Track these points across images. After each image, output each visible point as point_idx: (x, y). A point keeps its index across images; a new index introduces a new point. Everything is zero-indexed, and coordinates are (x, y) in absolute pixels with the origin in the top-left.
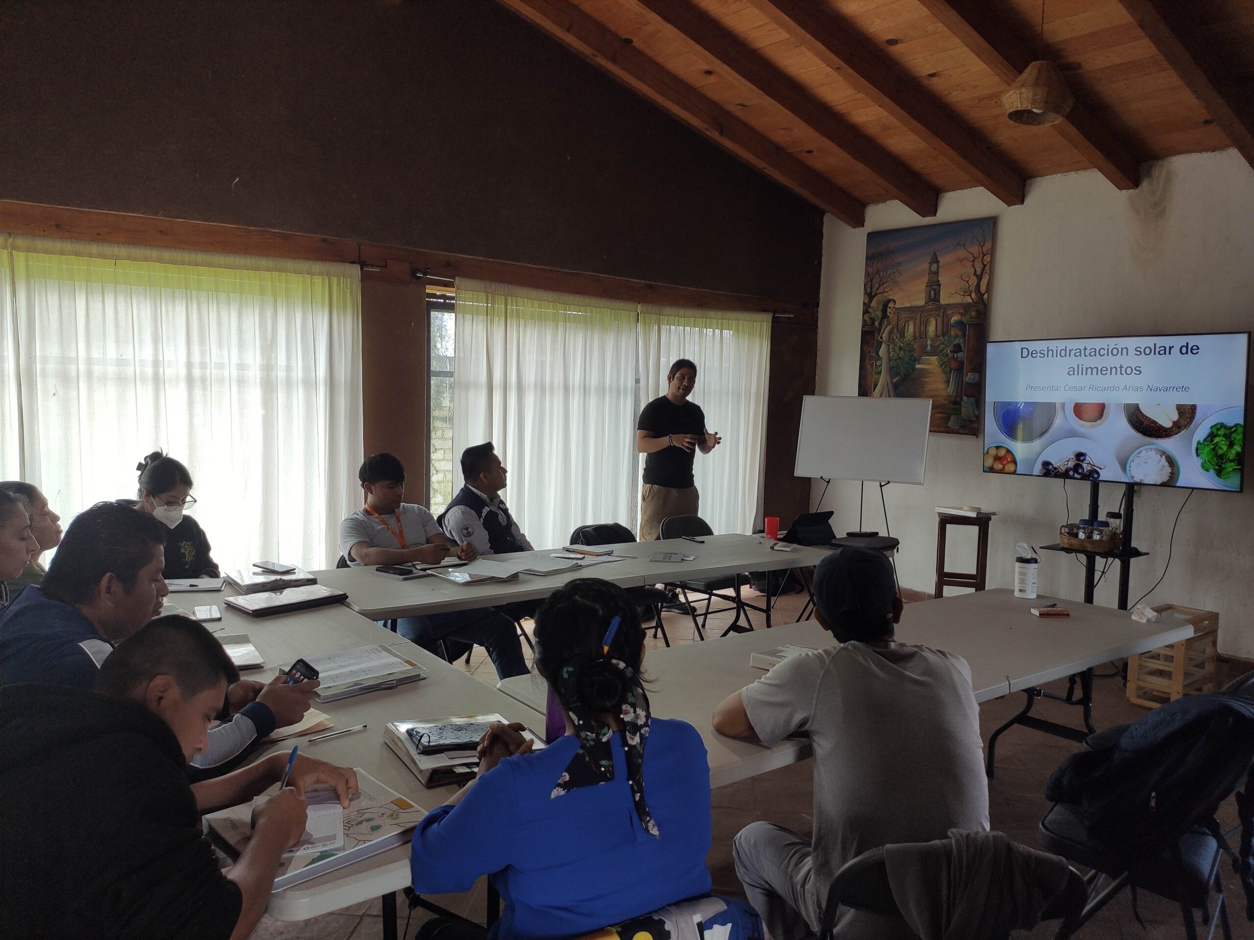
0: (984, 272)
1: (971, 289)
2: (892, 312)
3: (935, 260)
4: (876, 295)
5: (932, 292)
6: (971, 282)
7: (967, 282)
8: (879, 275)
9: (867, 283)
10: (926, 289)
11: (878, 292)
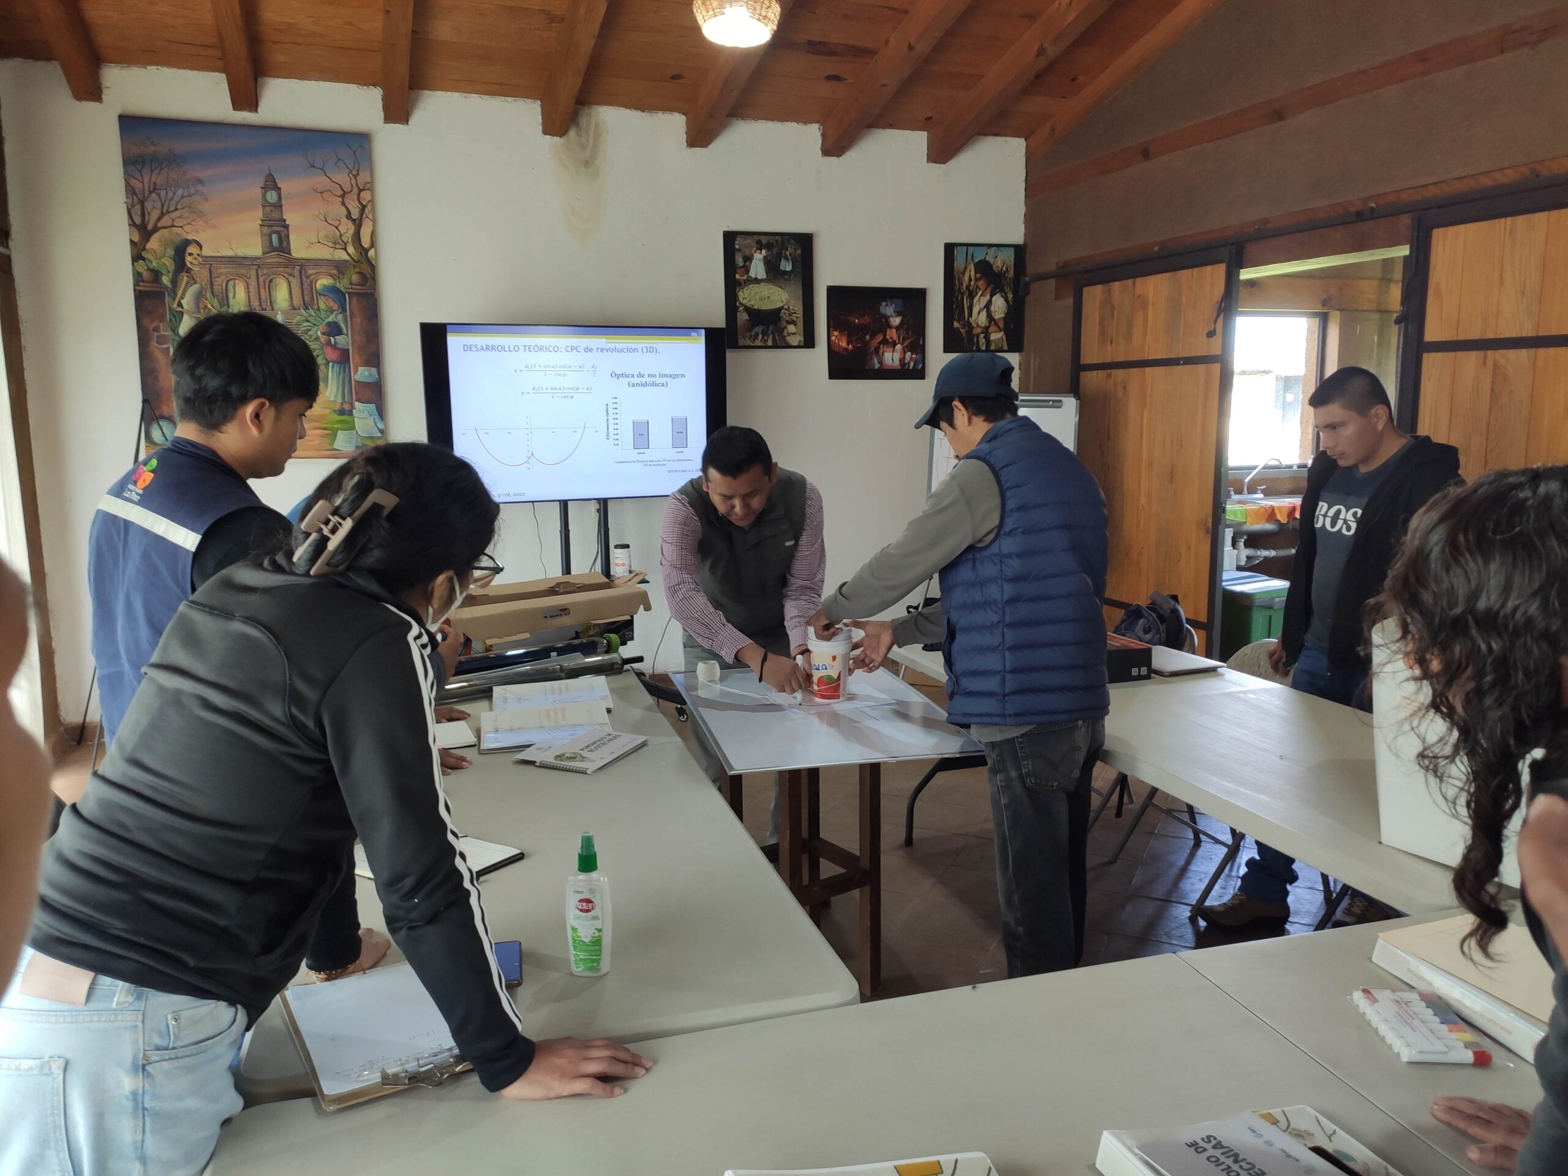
0: (364, 216)
1: (344, 239)
2: (195, 262)
3: (271, 184)
4: (156, 229)
5: (275, 237)
6: (342, 229)
7: (337, 228)
8: (159, 195)
9: (133, 206)
10: (261, 231)
11: (159, 225)
